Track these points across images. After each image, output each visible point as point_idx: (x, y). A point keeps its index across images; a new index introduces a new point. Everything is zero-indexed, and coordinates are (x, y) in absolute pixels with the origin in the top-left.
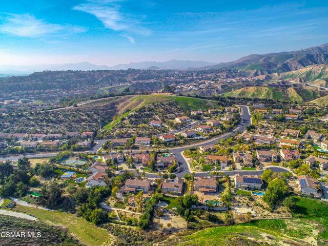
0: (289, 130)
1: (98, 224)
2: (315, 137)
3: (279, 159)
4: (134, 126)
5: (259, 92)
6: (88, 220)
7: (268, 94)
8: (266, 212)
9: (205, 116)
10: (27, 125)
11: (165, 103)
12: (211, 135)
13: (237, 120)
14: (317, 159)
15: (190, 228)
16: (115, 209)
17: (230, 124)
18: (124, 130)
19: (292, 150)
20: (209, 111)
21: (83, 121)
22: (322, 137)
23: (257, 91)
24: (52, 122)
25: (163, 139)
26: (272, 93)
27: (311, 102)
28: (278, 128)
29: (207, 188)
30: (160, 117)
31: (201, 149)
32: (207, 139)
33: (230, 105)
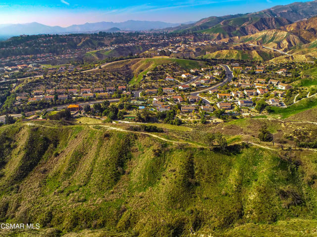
0: (259, 79)
1: (178, 125)
2: (274, 82)
3: (257, 94)
4: (155, 81)
5: (231, 54)
6: (172, 124)
7: (238, 55)
8: (257, 114)
9: (200, 72)
10: (71, 84)
11: (170, 64)
12: (211, 84)
13: (224, 75)
14: (278, 92)
15: (224, 122)
16: (183, 119)
17: (221, 77)
18: (148, 84)
19: (264, 89)
20: (202, 69)
21: (112, 79)
22: (278, 82)
23: (229, 53)
24: (89, 80)
25: (182, 88)
26: (241, 55)
27: (270, 61)
28: (251, 79)
29: (227, 107)
30: (170, 74)
31: (210, 91)
32: (209, 87)
33: (215, 64)
